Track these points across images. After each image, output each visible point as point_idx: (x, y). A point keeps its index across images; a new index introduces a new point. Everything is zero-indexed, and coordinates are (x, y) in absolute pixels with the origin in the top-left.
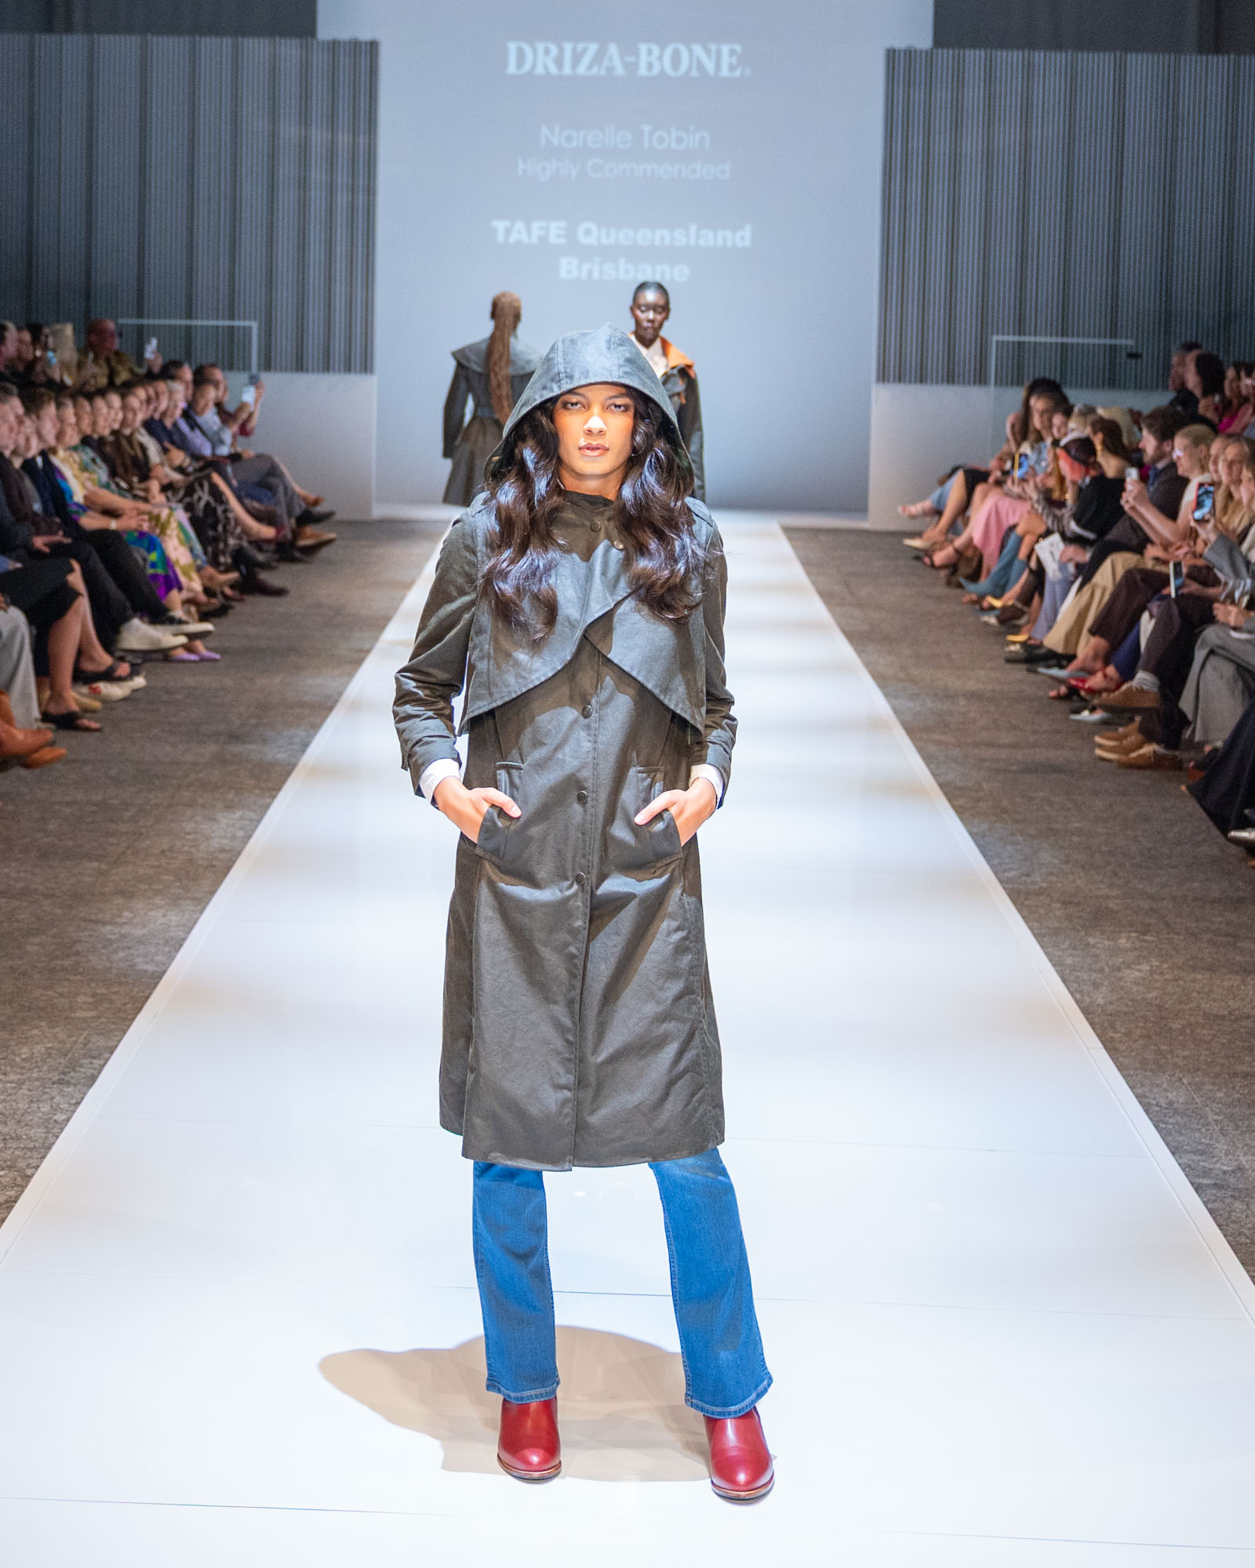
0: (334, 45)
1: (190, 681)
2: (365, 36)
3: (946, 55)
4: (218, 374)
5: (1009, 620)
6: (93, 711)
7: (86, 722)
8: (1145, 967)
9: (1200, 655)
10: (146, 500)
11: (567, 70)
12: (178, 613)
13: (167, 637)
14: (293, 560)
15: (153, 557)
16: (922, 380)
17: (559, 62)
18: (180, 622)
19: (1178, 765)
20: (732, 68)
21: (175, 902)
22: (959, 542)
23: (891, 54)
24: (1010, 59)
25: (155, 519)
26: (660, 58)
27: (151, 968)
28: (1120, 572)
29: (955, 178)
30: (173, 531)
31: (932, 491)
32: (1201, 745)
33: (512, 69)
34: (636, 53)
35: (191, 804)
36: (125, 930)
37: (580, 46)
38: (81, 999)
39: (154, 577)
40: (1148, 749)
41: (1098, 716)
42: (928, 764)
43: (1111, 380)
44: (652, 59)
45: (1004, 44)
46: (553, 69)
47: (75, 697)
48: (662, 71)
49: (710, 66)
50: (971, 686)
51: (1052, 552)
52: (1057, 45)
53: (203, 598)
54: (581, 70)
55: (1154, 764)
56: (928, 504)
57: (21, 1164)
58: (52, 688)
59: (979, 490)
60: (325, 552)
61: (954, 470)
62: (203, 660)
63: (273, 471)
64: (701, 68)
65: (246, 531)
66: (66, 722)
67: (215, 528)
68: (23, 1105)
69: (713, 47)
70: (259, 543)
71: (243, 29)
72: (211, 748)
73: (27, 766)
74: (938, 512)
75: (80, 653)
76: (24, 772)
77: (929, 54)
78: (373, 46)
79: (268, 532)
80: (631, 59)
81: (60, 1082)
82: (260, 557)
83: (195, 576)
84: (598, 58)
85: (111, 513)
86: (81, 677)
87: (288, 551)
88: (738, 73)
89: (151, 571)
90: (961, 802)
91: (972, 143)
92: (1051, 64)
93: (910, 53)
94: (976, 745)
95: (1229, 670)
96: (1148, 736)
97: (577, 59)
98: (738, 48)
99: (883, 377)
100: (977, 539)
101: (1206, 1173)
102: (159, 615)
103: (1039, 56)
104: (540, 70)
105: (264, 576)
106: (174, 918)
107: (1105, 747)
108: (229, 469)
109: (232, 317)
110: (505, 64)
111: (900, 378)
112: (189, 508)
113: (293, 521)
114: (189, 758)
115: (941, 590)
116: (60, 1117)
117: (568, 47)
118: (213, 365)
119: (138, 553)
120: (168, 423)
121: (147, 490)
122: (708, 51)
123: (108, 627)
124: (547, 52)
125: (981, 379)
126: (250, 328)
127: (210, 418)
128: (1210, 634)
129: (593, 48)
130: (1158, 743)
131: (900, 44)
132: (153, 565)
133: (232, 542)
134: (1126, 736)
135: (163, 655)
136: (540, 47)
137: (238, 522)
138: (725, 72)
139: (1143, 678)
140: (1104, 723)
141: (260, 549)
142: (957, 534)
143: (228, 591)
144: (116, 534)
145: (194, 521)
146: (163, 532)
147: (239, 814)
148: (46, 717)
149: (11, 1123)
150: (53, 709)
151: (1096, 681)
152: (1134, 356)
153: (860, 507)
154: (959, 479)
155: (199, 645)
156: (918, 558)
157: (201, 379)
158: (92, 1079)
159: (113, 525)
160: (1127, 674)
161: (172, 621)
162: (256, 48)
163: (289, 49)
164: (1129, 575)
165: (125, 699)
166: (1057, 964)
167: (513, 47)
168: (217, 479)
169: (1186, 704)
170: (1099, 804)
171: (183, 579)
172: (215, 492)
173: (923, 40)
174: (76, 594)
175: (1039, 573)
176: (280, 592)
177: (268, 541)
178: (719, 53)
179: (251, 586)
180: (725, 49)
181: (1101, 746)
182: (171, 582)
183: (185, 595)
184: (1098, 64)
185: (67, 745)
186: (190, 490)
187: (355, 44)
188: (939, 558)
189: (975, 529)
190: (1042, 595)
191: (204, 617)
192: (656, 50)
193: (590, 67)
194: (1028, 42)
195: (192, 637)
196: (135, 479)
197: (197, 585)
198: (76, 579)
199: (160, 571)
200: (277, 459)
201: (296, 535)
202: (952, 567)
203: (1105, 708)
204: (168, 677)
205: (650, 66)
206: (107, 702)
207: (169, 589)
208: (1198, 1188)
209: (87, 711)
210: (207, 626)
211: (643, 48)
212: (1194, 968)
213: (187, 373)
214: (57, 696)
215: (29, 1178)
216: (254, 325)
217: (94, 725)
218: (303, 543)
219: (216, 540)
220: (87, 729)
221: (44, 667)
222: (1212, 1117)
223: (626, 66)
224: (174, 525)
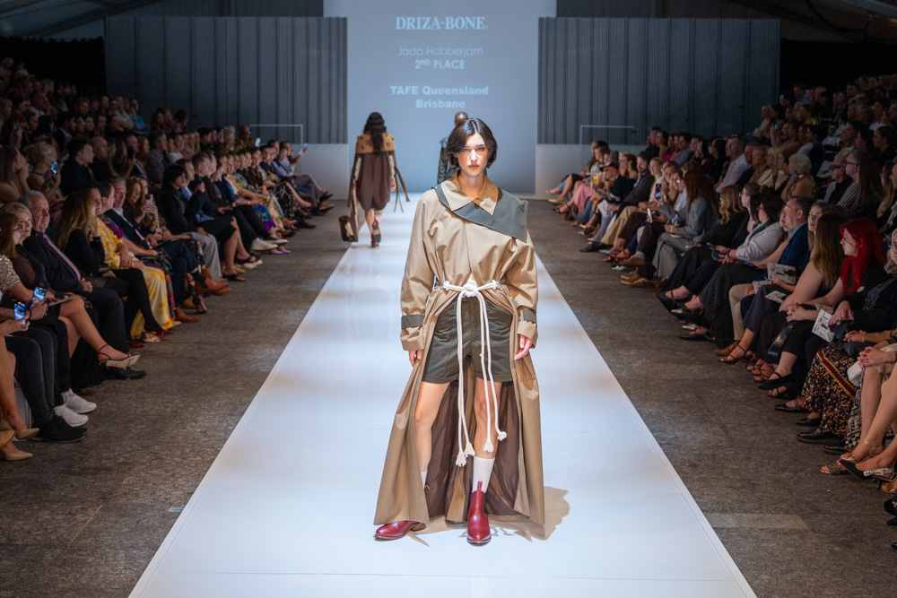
0: (330, 19)
1: (279, 261)
2: (342, 16)
3: (562, 19)
4: (288, 145)
5: (589, 232)
6: (242, 274)
7: (239, 278)
8: (640, 362)
9: (660, 244)
10: (261, 193)
11: (419, 27)
12: (274, 236)
13: (270, 245)
14: (318, 215)
15: (264, 215)
16: (554, 142)
17: (416, 24)
18: (275, 239)
19: (652, 286)
20: (481, 26)
21: (274, 345)
22: (569, 203)
23: (541, 20)
24: (586, 21)
25: (265, 200)
26: (454, 23)
27: (265, 370)
28: (630, 213)
29: (566, 66)
30: (272, 205)
31: (558, 185)
32: (661, 278)
33: (398, 27)
34: (445, 21)
35: (280, 308)
36: (255, 356)
37: (424, 18)
38: (238, 383)
39: (265, 222)
40: (641, 280)
41: (622, 268)
42: (558, 287)
43: (626, 141)
44: (451, 23)
45: (583, 16)
46: (414, 27)
47: (235, 268)
48: (455, 28)
49: (473, 25)
50: (575, 257)
51: (603, 207)
52: (603, 15)
53: (284, 230)
54: (424, 27)
55: (643, 286)
56: (557, 189)
57: (216, 446)
58: (226, 265)
59: (577, 183)
60: (330, 211)
61: (567, 176)
62: (284, 253)
63: (310, 181)
64: (469, 25)
65: (300, 204)
66: (232, 278)
67: (288, 203)
68: (216, 424)
69: (474, 18)
70: (305, 209)
71: (295, 14)
72: (287, 287)
73: (218, 295)
74: (560, 192)
75: (237, 252)
76: (216, 297)
77: (555, 19)
78: (345, 20)
79: (308, 204)
80: (443, 23)
81: (230, 415)
82: (305, 214)
83: (280, 222)
84: (430, 23)
85: (248, 198)
86: (237, 261)
87: (316, 211)
88: (483, 28)
89: (263, 220)
90: (571, 301)
91: (572, 52)
92: (601, 23)
93: (548, 19)
94: (576, 280)
95: (671, 250)
96: (641, 275)
97: (422, 23)
98: (483, 18)
99: (540, 142)
100: (576, 202)
101: (664, 439)
102: (267, 237)
103: (596, 20)
104: (408, 28)
105: (307, 221)
106: (273, 351)
107: (625, 280)
108: (293, 181)
109: (293, 123)
110: (395, 26)
111: (546, 142)
112: (278, 196)
113: (318, 200)
114: (279, 291)
115: (563, 221)
116: (231, 428)
117: (419, 19)
118: (287, 142)
119: (259, 214)
120: (269, 164)
121: (262, 189)
122: (472, 20)
123: (247, 242)
124: (411, 21)
125: (577, 142)
126: (299, 128)
127: (285, 161)
128: (664, 236)
129: (428, 19)
130: (645, 277)
131: (544, 16)
132: (265, 218)
133: (294, 208)
134: (632, 275)
135: (268, 252)
136: (408, 19)
137: (297, 201)
138: (478, 27)
139: (638, 254)
140: (624, 270)
141: (305, 211)
142: (568, 200)
143: (293, 227)
144: (250, 206)
145: (279, 201)
146: (268, 205)
147: (297, 312)
148: (224, 276)
149: (212, 431)
150: (227, 273)
151: (621, 255)
152: (632, 132)
153: (532, 191)
154: (570, 179)
155: (282, 248)
156: (554, 210)
157: (282, 147)
158: (243, 413)
159: (249, 203)
160: (633, 252)
161: (272, 239)
162: (300, 21)
163: (313, 20)
164: (633, 214)
165: (254, 269)
166: (607, 362)
167: (398, 19)
168: (288, 184)
169: (655, 263)
170: (623, 301)
171: (276, 223)
172: (288, 189)
173: (553, 14)
174: (235, 229)
175: (599, 215)
176: (312, 227)
177: (308, 208)
178: (476, 20)
179: (302, 225)
180: (478, 19)
181: (624, 280)
182: (271, 224)
183: (277, 229)
184: (619, 23)
185: (232, 287)
186: (278, 189)
187: (338, 19)
188: (562, 209)
189: (575, 198)
190: (600, 223)
191: (284, 237)
192: (452, 20)
193: (427, 26)
194: (592, 14)
195: (280, 245)
196: (257, 185)
197: (281, 225)
198: (234, 223)
199: (267, 220)
200: (311, 176)
201: (319, 205)
202: (567, 212)
203: (624, 265)
204: (271, 259)
205: (450, 25)
206: (247, 269)
207: (270, 227)
208: (661, 445)
209: (239, 273)
210: (285, 241)
211: (447, 19)
212: (659, 362)
213: (277, 145)
214: (228, 268)
215: (219, 451)
216: (302, 126)
217: (243, 279)
218: (321, 208)
219: (288, 208)
220: (240, 281)
221: (223, 257)
222: (666, 418)
223: (441, 25)
224: (272, 202)
